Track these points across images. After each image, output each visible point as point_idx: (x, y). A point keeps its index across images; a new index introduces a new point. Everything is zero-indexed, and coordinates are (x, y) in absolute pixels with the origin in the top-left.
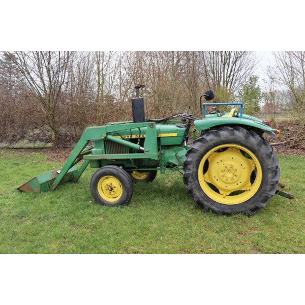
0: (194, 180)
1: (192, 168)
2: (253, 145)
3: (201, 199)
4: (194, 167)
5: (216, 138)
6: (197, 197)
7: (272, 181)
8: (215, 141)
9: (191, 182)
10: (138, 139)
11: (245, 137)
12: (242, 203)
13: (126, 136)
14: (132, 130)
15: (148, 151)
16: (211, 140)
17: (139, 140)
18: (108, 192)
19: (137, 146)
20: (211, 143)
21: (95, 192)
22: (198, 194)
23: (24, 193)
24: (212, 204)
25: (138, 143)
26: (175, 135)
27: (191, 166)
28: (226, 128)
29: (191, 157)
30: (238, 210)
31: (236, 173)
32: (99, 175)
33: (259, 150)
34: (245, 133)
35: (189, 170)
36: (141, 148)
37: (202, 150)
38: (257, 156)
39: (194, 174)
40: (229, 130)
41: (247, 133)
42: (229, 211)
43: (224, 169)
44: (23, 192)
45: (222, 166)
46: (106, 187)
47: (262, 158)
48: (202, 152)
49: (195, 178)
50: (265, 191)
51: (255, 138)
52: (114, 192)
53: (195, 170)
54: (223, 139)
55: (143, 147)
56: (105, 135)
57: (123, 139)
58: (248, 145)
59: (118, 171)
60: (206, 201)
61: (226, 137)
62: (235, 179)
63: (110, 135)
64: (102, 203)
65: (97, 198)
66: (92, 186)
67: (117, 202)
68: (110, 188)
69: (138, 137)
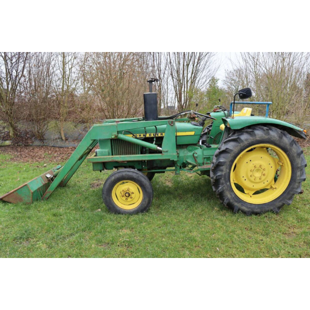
0: (226, 182)
1: (224, 169)
2: (286, 144)
3: (231, 201)
4: (227, 168)
5: (251, 138)
6: (228, 199)
7: (300, 179)
8: (250, 141)
9: (223, 184)
10: (153, 138)
11: (280, 137)
12: (271, 202)
13: (138, 135)
14: (147, 128)
15: (167, 152)
16: (246, 140)
17: (155, 139)
18: (124, 198)
19: (153, 146)
20: (246, 143)
21: (109, 199)
22: (229, 196)
23: (10, 204)
24: (242, 205)
25: (154, 142)
26: (193, 133)
27: (224, 167)
28: (260, 128)
29: (224, 157)
30: (267, 209)
31: (264, 172)
32: (114, 180)
33: (291, 149)
34: (280, 132)
35: (222, 171)
36: (158, 148)
37: (236, 150)
38: (288, 156)
39: (227, 175)
40: (264, 130)
41: (281, 132)
42: (258, 210)
43: (253, 168)
44: (8, 202)
45: (251, 166)
46: (122, 193)
47: (293, 157)
48: (236, 153)
49: (227, 179)
50: (293, 188)
51: (287, 137)
52: (131, 198)
53: (228, 171)
54: (258, 139)
55: (161, 147)
56: (116, 133)
57: (136, 138)
58: (282, 144)
59: (138, 175)
60: (236, 202)
61: (261, 137)
62: (263, 178)
63: (121, 133)
64: (117, 211)
65: (111, 206)
66: (105, 193)
67: (136, 209)
68: (128, 195)
69: (152, 136)
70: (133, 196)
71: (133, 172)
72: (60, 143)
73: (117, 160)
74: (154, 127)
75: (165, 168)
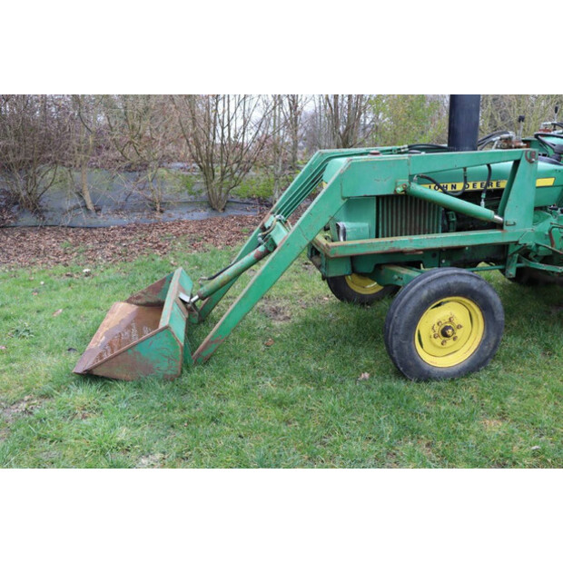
10: (479, 192)
13: (449, 185)
14: (468, 169)
15: (514, 224)
17: (483, 196)
18: (438, 341)
19: (481, 210)
25: (483, 203)
26: (550, 182)
36: (496, 216)
46: (437, 328)
52: (454, 339)
55: (502, 215)
56: (407, 181)
57: (445, 192)
64: (425, 376)
65: (411, 363)
66: (401, 332)
67: (466, 363)
69: (478, 187)
70: (459, 333)
72: (84, 219)
73: (402, 247)
74: (486, 167)
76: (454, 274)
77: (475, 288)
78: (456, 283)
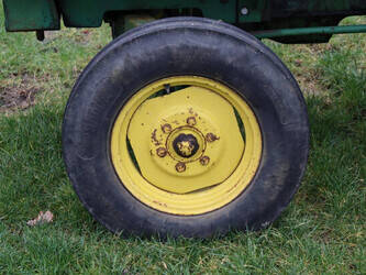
18: (169, 163)
21: (99, 170)
32: (126, 74)
52: (204, 160)
59: (243, 50)
64: (137, 225)
65: (106, 201)
66: (77, 139)
68: (185, 145)
70: (211, 150)
71: (222, 35)
75: (334, 19)
76: (181, 30)
77: (230, 60)
78: (185, 47)
